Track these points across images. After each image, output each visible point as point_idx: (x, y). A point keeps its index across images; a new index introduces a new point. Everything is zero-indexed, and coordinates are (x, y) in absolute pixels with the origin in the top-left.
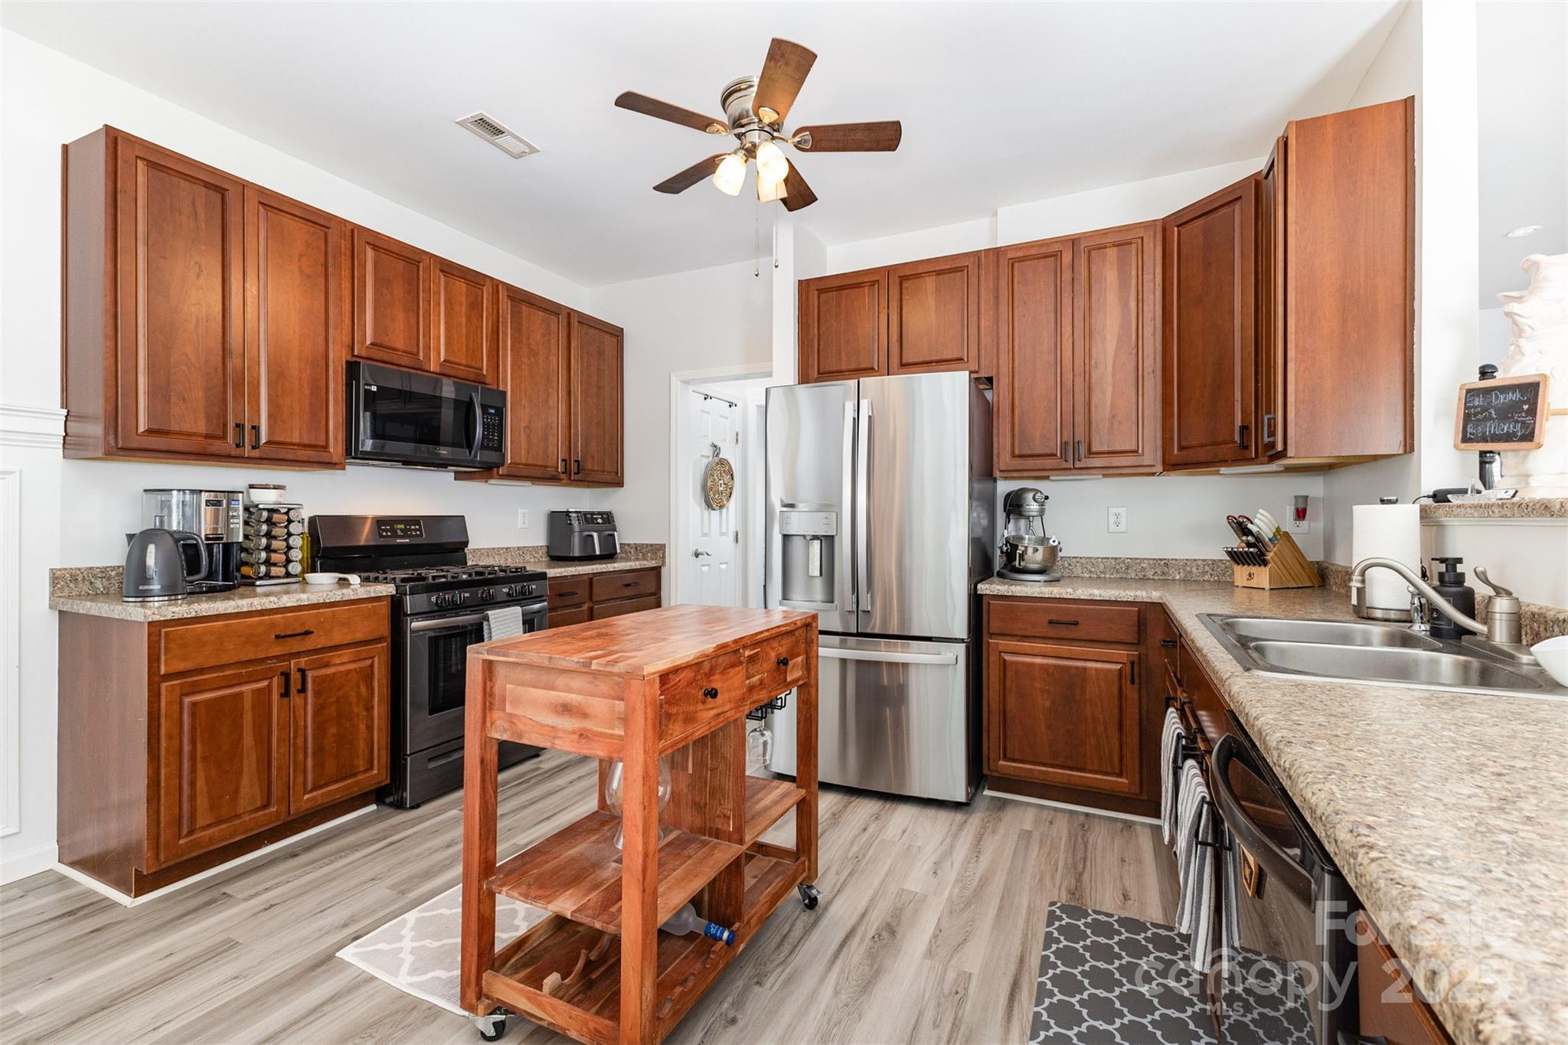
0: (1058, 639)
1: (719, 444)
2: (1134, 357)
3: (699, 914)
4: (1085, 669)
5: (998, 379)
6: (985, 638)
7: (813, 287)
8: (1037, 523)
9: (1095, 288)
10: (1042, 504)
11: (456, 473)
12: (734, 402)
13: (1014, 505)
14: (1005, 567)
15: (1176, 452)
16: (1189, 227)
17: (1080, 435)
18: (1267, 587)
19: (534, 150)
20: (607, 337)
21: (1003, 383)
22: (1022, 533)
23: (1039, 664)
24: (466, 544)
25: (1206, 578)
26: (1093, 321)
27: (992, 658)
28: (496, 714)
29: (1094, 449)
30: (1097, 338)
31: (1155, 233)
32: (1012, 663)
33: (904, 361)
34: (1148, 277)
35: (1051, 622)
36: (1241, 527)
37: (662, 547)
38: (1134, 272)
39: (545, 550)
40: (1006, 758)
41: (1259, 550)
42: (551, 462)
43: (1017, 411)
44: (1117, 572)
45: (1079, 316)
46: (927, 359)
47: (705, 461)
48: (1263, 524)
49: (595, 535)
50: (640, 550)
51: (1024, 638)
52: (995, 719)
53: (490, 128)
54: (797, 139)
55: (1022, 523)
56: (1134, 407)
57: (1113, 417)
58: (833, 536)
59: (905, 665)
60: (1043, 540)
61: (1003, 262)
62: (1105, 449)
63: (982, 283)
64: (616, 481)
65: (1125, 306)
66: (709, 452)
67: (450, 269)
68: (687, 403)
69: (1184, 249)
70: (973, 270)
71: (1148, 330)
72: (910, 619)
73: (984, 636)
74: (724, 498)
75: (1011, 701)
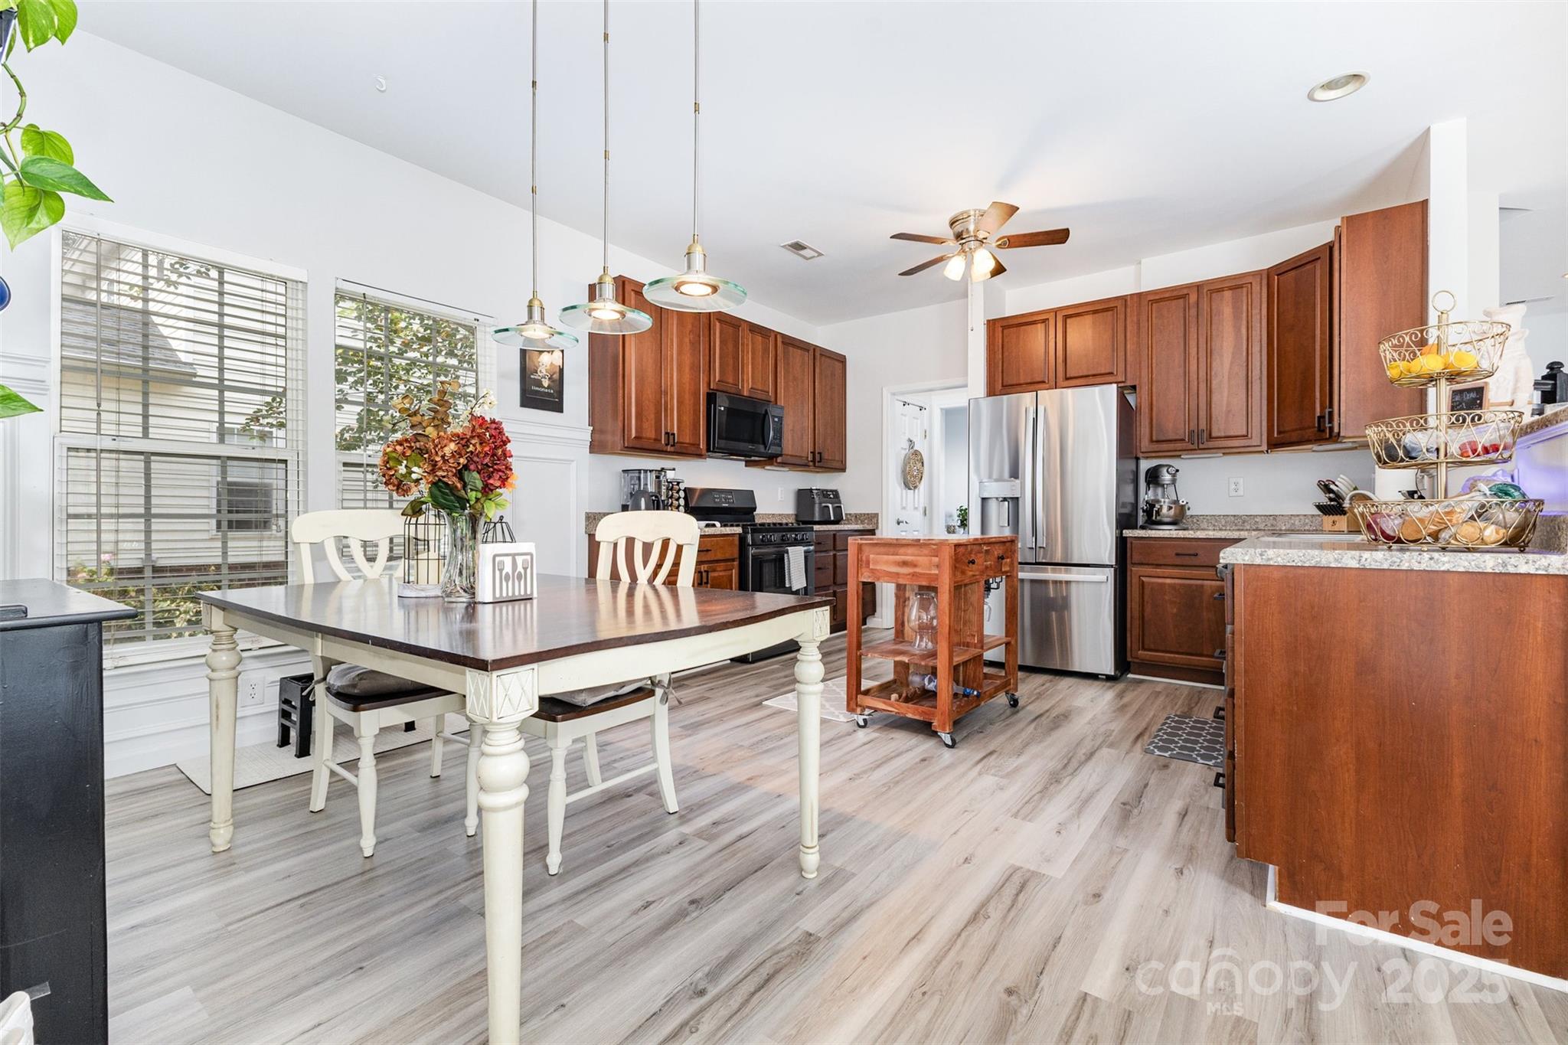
0: (1183, 566)
1: (914, 440)
2: (1245, 368)
3: (958, 684)
4: (1202, 586)
5: (1141, 388)
6: (1129, 566)
7: (998, 325)
8: (1170, 490)
9: (1215, 319)
10: (1174, 475)
11: (746, 461)
12: (924, 406)
13: (1153, 477)
14: (1146, 522)
15: (1276, 435)
16: (1286, 276)
17: (1203, 425)
18: (1346, 530)
19: (820, 254)
20: (836, 363)
21: (1144, 391)
22: (1160, 497)
23: (1169, 584)
24: (755, 509)
25: (1307, 528)
26: (1213, 343)
27: (1134, 581)
28: (864, 570)
29: (1214, 435)
30: (1215, 356)
31: (1261, 279)
32: (1149, 583)
33: (1068, 376)
34: (1256, 311)
35: (1177, 554)
36: (1326, 488)
37: (876, 515)
38: (1245, 308)
39: (794, 517)
40: (1144, 649)
41: (1338, 503)
42: (804, 454)
43: (1154, 409)
44: (1236, 525)
45: (1202, 341)
46: (1085, 374)
47: (904, 452)
48: (1343, 485)
49: (830, 505)
50: (858, 517)
51: (1158, 566)
52: (1136, 623)
53: (798, 247)
54: (999, 243)
55: (1160, 490)
56: (1245, 404)
57: (1229, 411)
58: (1017, 498)
59: (1068, 583)
60: (1176, 502)
61: (1144, 303)
62: (1223, 434)
63: (1128, 318)
64: (839, 466)
65: (1237, 330)
66: (906, 445)
67: (756, 329)
68: (893, 409)
69: (1281, 291)
70: (1120, 308)
71: (1256, 349)
72: (1072, 552)
73: (1128, 566)
74: (917, 481)
75: (1148, 609)
